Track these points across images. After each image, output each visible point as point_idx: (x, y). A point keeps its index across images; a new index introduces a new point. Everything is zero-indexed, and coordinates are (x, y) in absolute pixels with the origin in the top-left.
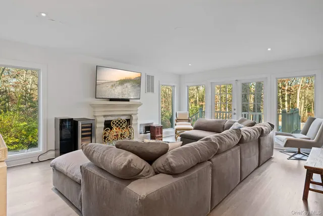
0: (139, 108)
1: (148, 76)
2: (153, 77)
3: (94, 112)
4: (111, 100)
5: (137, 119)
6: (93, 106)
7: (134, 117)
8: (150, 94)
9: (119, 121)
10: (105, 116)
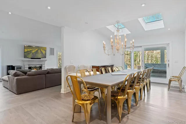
0: (46, 62)
1: (51, 49)
2: (53, 49)
3: (24, 63)
4: (32, 58)
5: (45, 67)
6: (23, 61)
7: (43, 65)
8: (52, 56)
9: (35, 67)
10: (29, 65)
